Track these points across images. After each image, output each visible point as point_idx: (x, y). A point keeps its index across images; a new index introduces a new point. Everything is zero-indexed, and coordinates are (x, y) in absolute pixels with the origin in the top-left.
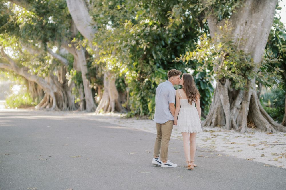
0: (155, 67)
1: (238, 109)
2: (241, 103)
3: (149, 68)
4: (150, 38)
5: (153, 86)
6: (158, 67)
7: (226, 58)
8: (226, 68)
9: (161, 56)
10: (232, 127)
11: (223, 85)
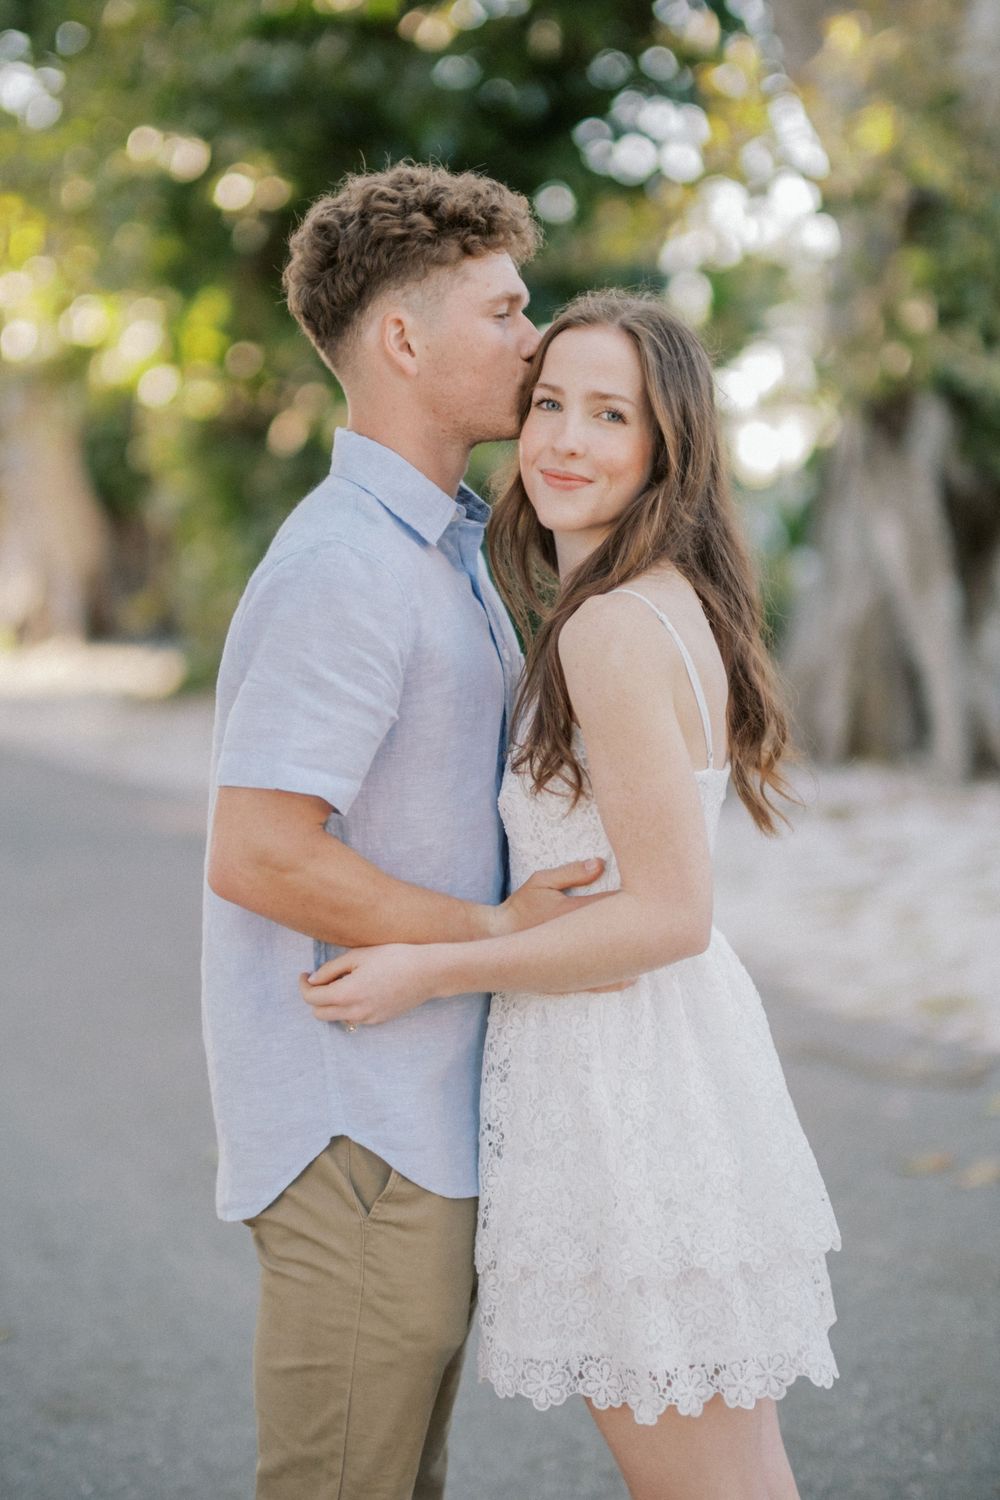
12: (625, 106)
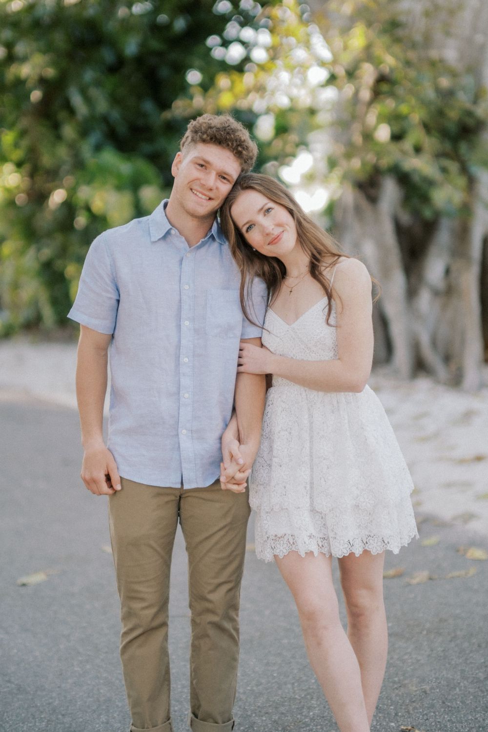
0: (86, 149)
1: (436, 293)
2: (448, 272)
3: (63, 152)
4: (59, 38)
5: (81, 221)
6: (98, 148)
7: (377, 94)
8: (383, 133)
9: (102, 105)
10: (420, 367)
11: (373, 200)
12: (232, 29)
